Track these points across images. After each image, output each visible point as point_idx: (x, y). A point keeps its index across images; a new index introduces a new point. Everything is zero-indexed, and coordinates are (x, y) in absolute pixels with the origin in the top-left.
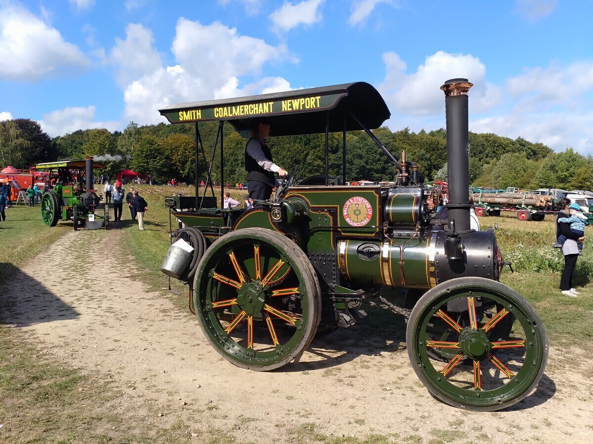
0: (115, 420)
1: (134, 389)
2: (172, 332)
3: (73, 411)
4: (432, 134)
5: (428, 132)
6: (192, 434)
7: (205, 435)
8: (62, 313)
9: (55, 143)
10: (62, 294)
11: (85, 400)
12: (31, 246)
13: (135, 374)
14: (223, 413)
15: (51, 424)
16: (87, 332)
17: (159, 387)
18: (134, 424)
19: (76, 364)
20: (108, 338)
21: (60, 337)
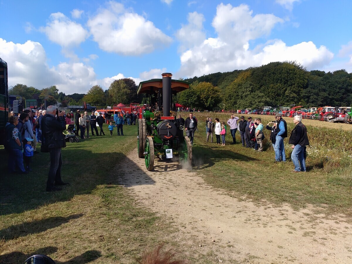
0: (175, 244)
1: (185, 228)
2: (204, 197)
3: (153, 236)
6: (219, 260)
7: (227, 262)
8: (147, 181)
11: (159, 231)
12: (131, 144)
13: (185, 219)
14: (237, 251)
15: (143, 242)
16: (159, 192)
17: (199, 229)
18: (186, 249)
19: (154, 210)
20: (170, 197)
21: (146, 194)
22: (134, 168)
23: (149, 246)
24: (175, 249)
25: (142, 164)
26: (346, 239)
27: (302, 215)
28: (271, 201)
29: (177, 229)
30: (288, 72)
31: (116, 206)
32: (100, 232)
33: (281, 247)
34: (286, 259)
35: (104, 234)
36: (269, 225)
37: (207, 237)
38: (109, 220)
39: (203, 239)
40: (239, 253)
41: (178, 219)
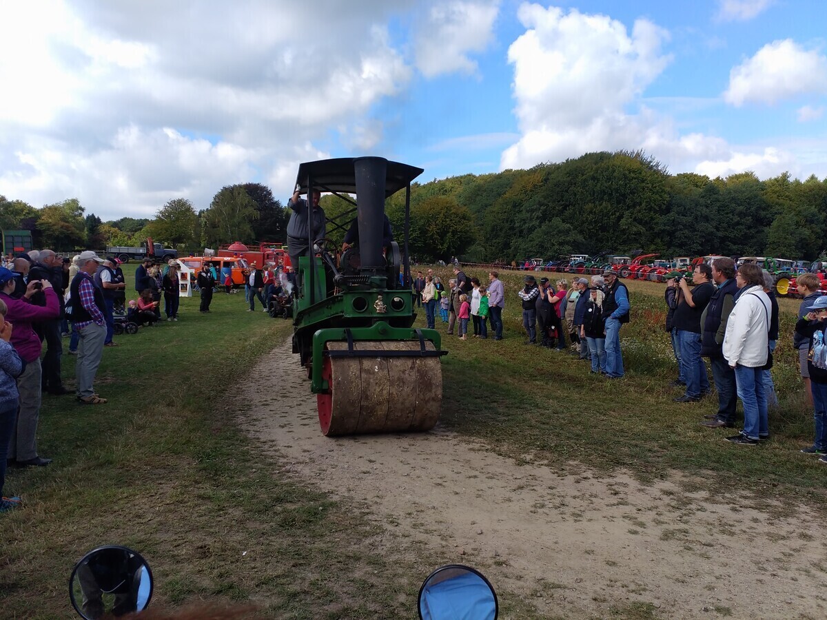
0: (375, 562)
1: (397, 525)
2: (439, 456)
3: (324, 545)
11: (339, 533)
12: (264, 339)
13: (396, 507)
14: (516, 573)
15: (301, 559)
17: (428, 527)
18: (400, 571)
19: (325, 487)
20: (361, 457)
21: (305, 451)
22: (275, 393)
23: (316, 567)
24: (376, 572)
25: (292, 385)
26: (754, 544)
27: (658, 494)
28: (591, 464)
29: (380, 527)
30: (625, 177)
31: (236, 480)
32: (196, 538)
33: (614, 564)
34: (625, 589)
35: (209, 541)
36: (588, 515)
37: (447, 546)
38: (219, 510)
39: (440, 550)
40: (520, 578)
41: (381, 507)
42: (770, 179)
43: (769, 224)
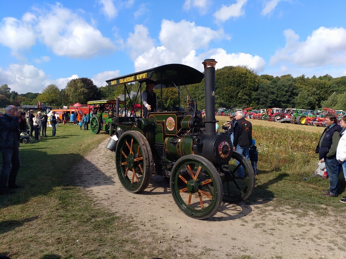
0: (135, 242)
1: (145, 226)
3: (113, 236)
4: (321, 78)
5: (318, 77)
6: (178, 255)
7: (185, 256)
8: (106, 182)
9: (100, 90)
10: (105, 171)
11: (119, 230)
12: (89, 145)
13: (144, 218)
14: (194, 245)
15: (102, 242)
16: (119, 193)
17: (158, 226)
18: (145, 246)
19: (114, 210)
20: (129, 196)
21: (105, 194)
22: (93, 169)
23: (109, 246)
24: (135, 247)
25: (100, 165)
26: (291, 228)
27: (253, 208)
29: (137, 227)
30: (240, 76)
31: (74, 208)
32: (57, 234)
33: (235, 239)
34: (239, 250)
35: (62, 236)
37: (166, 234)
38: (67, 222)
39: (162, 236)
40: (196, 247)
41: (138, 218)
42: (297, 77)
43: (297, 95)
